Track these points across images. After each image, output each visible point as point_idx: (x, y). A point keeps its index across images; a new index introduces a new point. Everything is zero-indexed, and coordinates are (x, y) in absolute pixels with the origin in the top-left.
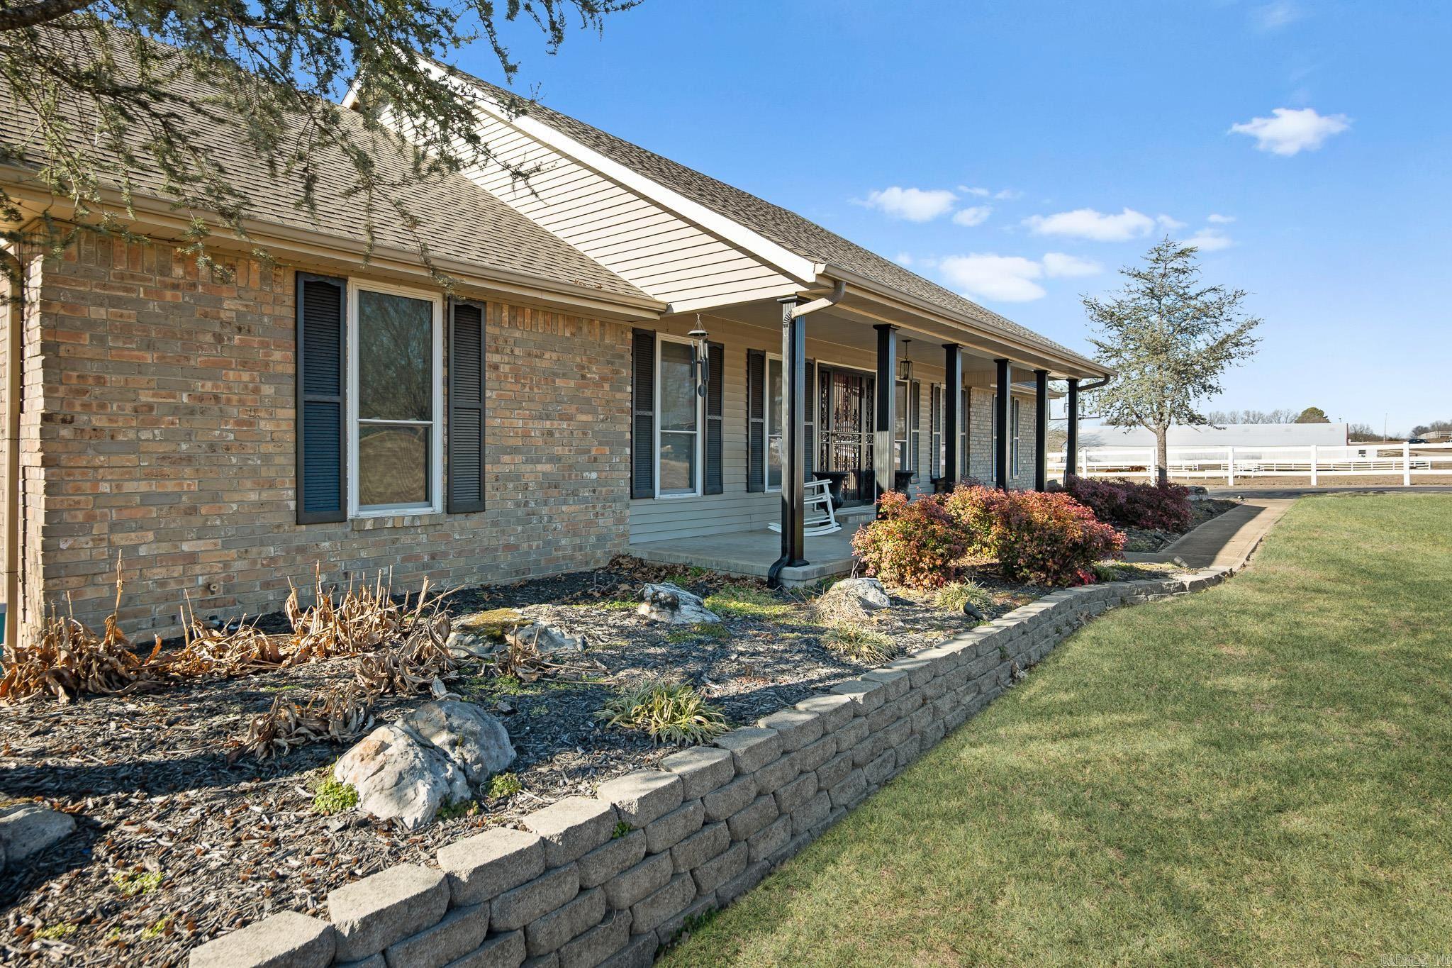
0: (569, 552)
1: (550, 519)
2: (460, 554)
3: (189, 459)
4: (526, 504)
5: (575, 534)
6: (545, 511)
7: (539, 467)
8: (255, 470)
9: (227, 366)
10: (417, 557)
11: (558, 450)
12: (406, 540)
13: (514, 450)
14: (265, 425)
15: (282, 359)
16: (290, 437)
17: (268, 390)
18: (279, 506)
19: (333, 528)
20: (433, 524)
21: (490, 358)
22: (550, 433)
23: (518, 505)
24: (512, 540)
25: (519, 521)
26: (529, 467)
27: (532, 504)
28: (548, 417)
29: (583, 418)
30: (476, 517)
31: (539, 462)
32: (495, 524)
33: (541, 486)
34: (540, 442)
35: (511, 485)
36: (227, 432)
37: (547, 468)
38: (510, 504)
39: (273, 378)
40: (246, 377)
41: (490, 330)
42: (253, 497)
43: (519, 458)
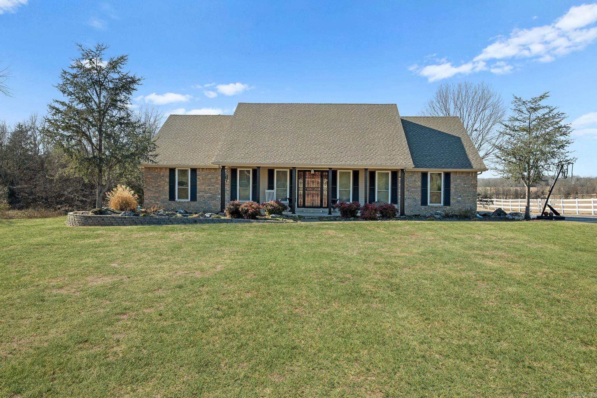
0: (214, 209)
1: (210, 203)
2: (193, 207)
3: (157, 192)
4: (205, 200)
5: (215, 206)
6: (209, 202)
7: (207, 194)
8: (164, 194)
9: (161, 181)
10: (186, 207)
11: (211, 192)
12: (184, 204)
13: (203, 192)
14: (166, 188)
15: (167, 180)
16: (168, 190)
17: (166, 184)
18: (167, 198)
19: (173, 202)
20: (188, 202)
21: (198, 177)
22: (210, 189)
23: (203, 200)
24: (202, 206)
25: (203, 203)
26: (205, 194)
27: (206, 201)
28: (209, 186)
29: (217, 186)
30: (196, 202)
31: (207, 193)
32: (199, 203)
33: (208, 198)
34: (208, 190)
35: (202, 197)
36: (161, 189)
37: (209, 195)
38: (202, 200)
39: (166, 182)
40: (163, 182)
41: (198, 173)
42: (164, 197)
43: (203, 193)
